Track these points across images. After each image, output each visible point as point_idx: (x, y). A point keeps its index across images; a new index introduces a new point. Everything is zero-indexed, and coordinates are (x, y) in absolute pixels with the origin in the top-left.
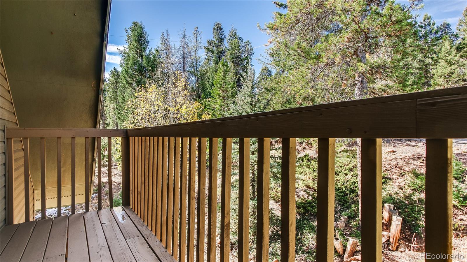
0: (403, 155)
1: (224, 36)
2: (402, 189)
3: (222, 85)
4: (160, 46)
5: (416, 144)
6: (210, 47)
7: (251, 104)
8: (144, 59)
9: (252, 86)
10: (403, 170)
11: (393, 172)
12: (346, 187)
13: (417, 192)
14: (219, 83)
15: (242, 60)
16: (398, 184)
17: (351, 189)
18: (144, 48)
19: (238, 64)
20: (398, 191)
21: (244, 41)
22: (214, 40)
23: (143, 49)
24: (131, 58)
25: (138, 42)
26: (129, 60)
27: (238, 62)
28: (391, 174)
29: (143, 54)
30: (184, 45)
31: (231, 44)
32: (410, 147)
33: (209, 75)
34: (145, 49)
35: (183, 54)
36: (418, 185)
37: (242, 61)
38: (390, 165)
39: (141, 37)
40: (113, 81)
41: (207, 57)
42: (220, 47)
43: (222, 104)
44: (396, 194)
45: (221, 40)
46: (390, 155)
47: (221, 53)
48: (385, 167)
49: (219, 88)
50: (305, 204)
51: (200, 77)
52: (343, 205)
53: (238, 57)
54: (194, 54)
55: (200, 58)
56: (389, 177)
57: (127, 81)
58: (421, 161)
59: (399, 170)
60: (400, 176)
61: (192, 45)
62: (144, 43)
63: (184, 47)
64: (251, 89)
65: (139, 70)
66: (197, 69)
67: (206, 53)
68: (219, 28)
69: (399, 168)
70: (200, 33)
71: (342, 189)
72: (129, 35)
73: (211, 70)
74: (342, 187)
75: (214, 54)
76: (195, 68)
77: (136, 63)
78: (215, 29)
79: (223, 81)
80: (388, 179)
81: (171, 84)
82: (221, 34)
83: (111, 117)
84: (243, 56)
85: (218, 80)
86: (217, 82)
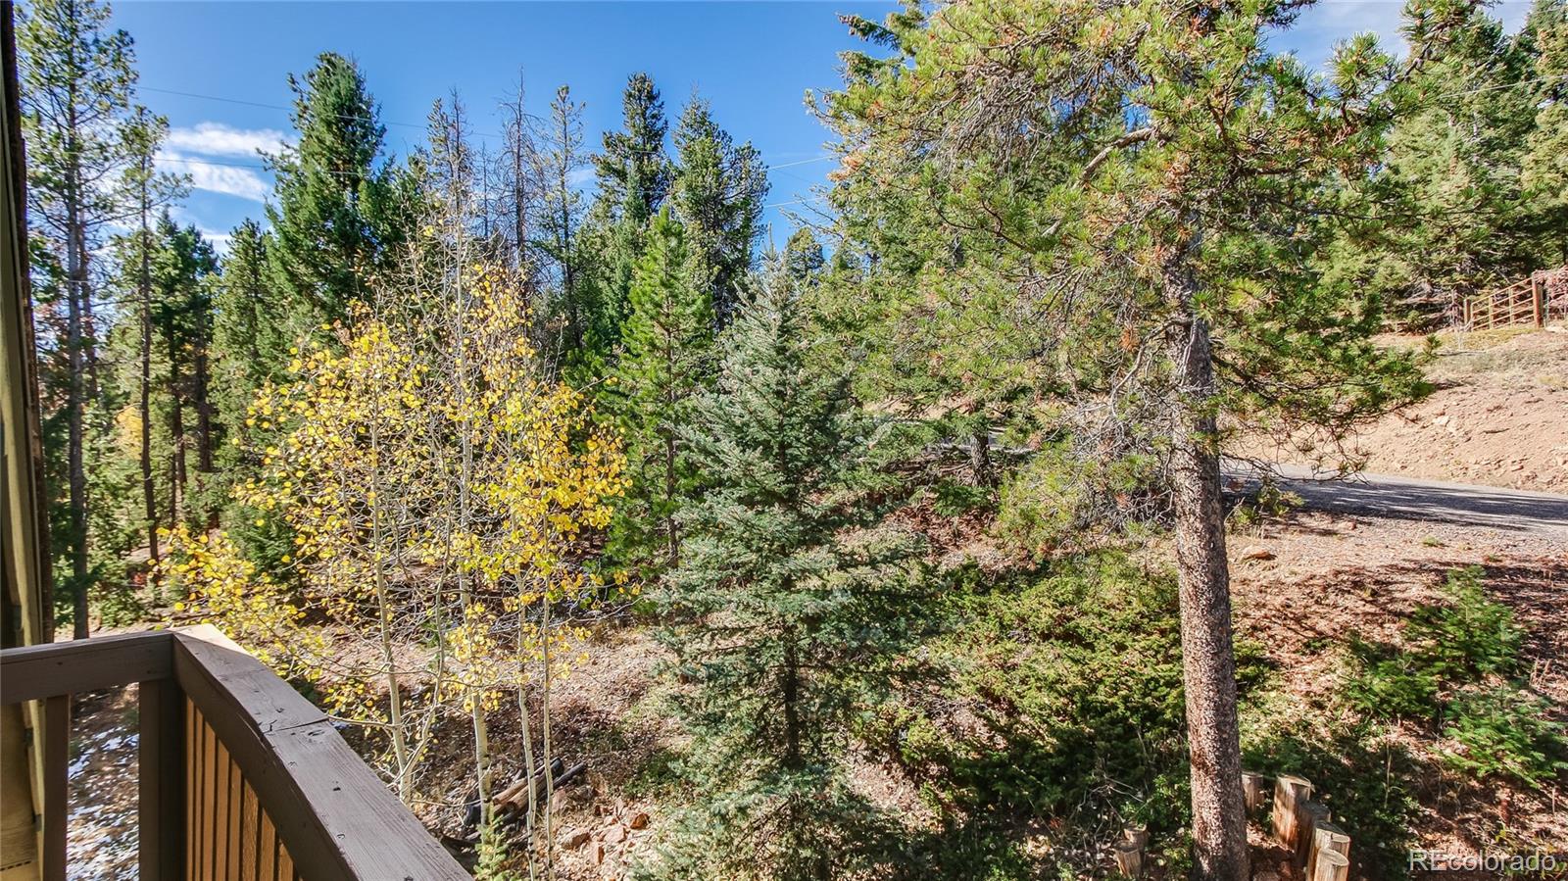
0: (1303, 571)
1: (662, 121)
2: (1320, 706)
3: (661, 306)
4: (428, 147)
5: (1330, 527)
6: (613, 159)
7: (780, 395)
8: (363, 196)
9: (781, 327)
10: (1312, 629)
11: (1279, 637)
12: (1126, 699)
13: (1374, 721)
14: (652, 300)
15: (730, 210)
16: (1304, 687)
17: (1146, 706)
18: (364, 152)
19: (717, 224)
20: (1310, 716)
21: (734, 145)
22: (629, 133)
23: (357, 157)
24: (310, 189)
25: (339, 129)
26: (301, 194)
27: (716, 216)
28: (1271, 642)
29: (360, 175)
30: (520, 151)
31: (690, 153)
32: (1314, 536)
33: (612, 258)
34: (366, 159)
35: (514, 179)
36: (1376, 695)
37: (730, 214)
38: (1264, 612)
39: (351, 112)
40: (241, 269)
41: (603, 193)
42: (649, 159)
43: (664, 376)
44: (1305, 728)
45: (653, 135)
46: (1258, 569)
47: (652, 180)
48: (1246, 615)
49: (652, 318)
50: (984, 768)
51: (580, 267)
52: (1122, 774)
53: (716, 199)
54: (555, 183)
55: (577, 196)
56: (1268, 655)
57: (293, 277)
58: (1366, 595)
59: (1297, 627)
60: (1304, 654)
61: (547, 152)
62: (365, 136)
63: (519, 157)
64: (780, 336)
65: (343, 235)
66: (567, 235)
67: (601, 180)
68: (645, 96)
69: (1298, 620)
70: (575, 109)
71: (1114, 707)
72: (306, 103)
73: (619, 239)
74: (1114, 700)
75: (629, 185)
76: (561, 232)
77: (328, 207)
78: (630, 95)
79: (665, 292)
80: (1266, 665)
81: (464, 306)
82: (654, 116)
83: (233, 406)
84: (732, 196)
85: (648, 288)
86: (644, 294)
